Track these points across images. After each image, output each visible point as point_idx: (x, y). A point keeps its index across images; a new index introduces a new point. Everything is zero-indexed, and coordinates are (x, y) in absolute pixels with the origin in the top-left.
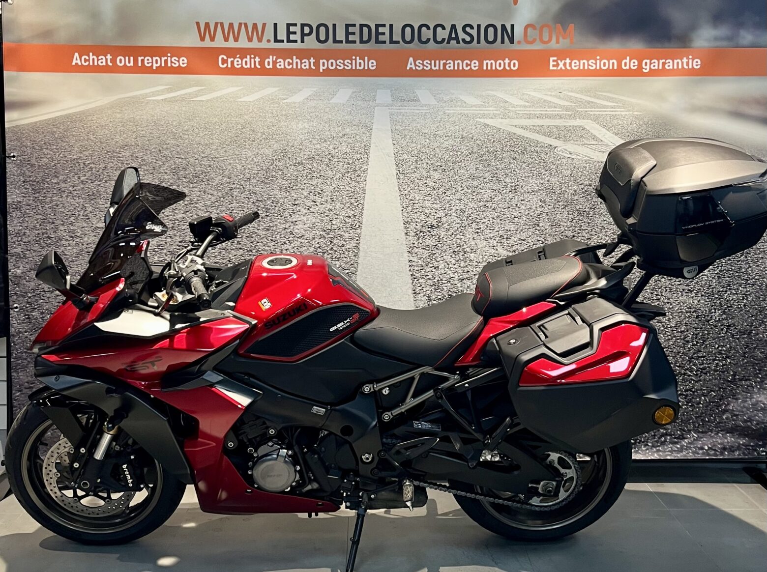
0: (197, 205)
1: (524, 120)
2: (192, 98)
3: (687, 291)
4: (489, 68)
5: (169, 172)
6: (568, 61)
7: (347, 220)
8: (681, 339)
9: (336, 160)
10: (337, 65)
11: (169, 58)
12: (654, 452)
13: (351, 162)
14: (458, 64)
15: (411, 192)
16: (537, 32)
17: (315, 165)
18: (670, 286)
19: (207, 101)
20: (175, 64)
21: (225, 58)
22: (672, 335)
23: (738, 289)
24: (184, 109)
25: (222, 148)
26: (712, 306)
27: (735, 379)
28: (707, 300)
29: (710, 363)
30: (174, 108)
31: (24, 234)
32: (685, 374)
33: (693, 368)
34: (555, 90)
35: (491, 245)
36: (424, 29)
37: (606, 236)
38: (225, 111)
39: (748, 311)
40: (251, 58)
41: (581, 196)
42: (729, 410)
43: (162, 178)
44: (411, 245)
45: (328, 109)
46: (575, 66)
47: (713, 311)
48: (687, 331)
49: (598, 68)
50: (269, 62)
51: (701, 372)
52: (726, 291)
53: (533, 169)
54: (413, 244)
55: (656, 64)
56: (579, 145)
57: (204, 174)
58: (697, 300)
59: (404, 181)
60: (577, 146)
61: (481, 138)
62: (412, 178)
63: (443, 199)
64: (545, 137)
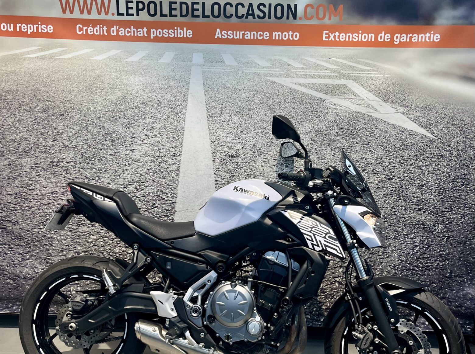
0: (62, 136)
1: (302, 79)
2: (57, 57)
3: (417, 210)
4: (277, 38)
5: (41, 111)
6: (337, 34)
7: (171, 150)
8: (411, 244)
9: (163, 105)
10: (163, 33)
11: (40, 26)
13: (174, 107)
14: (254, 34)
15: (218, 130)
16: (314, 11)
17: (147, 109)
18: (405, 205)
19: (69, 59)
20: (44, 30)
21: (81, 27)
22: (404, 241)
24: (51, 64)
25: (80, 94)
26: (436, 221)
27: (452, 275)
28: (432, 217)
29: (432, 263)
30: (44, 64)
32: (413, 269)
33: (419, 266)
34: (326, 57)
35: (274, 170)
36: (228, 6)
38: (81, 67)
40: (100, 27)
41: (342, 137)
43: (37, 116)
44: (217, 169)
45: (157, 67)
46: (342, 38)
47: (437, 225)
48: (416, 238)
49: (360, 40)
50: (113, 31)
51: (426, 269)
53: (307, 116)
54: (219, 168)
55: (405, 38)
56: (342, 99)
57: (67, 114)
58: (424, 216)
59: (213, 122)
60: (340, 99)
61: (269, 92)
62: (218, 120)
63: (240, 136)
64: (317, 92)
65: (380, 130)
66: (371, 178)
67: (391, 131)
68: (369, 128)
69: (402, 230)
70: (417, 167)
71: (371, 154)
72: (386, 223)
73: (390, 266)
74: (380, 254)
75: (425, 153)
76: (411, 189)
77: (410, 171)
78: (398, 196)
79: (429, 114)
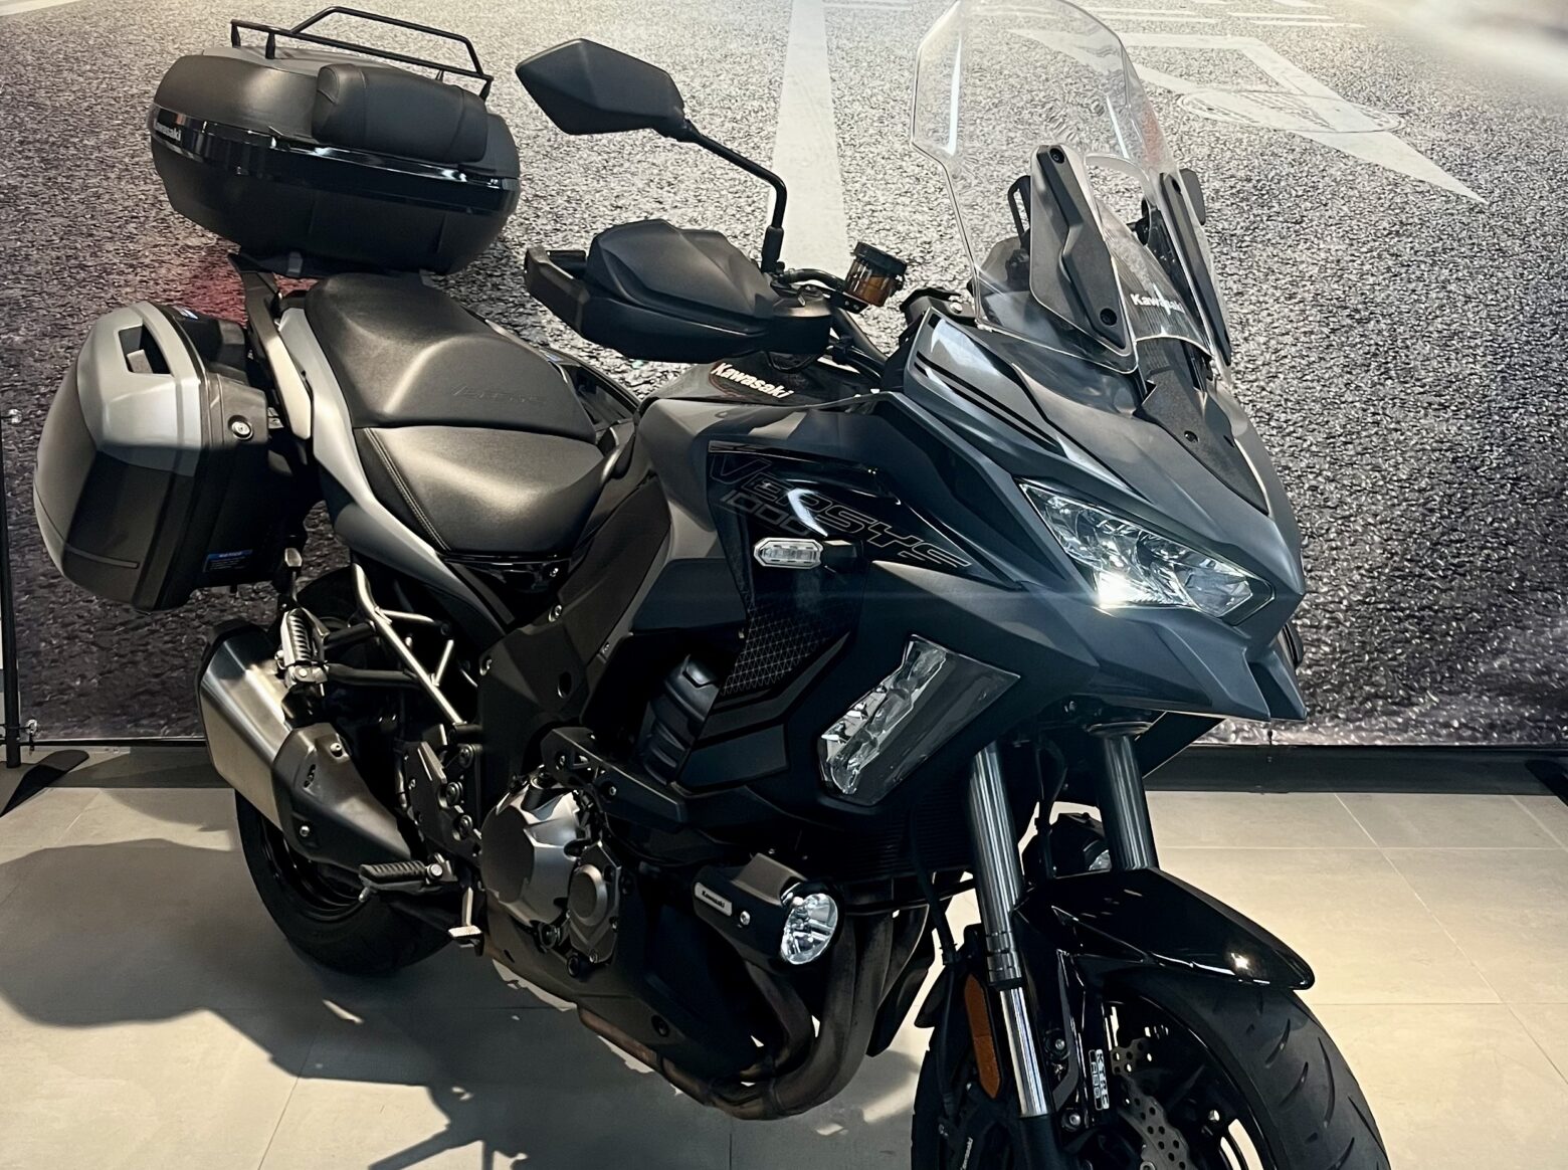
3: (1436, 406)
8: (1419, 505)
9: (707, 111)
12: (1351, 731)
13: (739, 117)
15: (869, 185)
18: (1402, 395)
22: (1401, 498)
23: (1541, 404)
26: (1486, 438)
27: (1523, 587)
28: (1477, 426)
29: (1473, 555)
31: (27, 257)
32: (1421, 576)
33: (1438, 564)
37: (1276, 288)
39: (1559, 450)
41: (1229, 202)
42: (1507, 649)
47: (1488, 448)
48: (1432, 489)
51: (1455, 572)
52: (1517, 408)
56: (1229, 92)
58: (1455, 425)
59: (854, 162)
60: (1225, 94)
61: (1020, 73)
62: (871, 155)
63: (936, 203)
64: (1155, 71)
65: (1335, 180)
66: (1310, 319)
67: (1364, 184)
68: (1304, 174)
69: (1396, 466)
70: (1434, 285)
71: (1308, 249)
72: (1350, 446)
73: (1359, 568)
74: (1332, 536)
75: (1455, 245)
76: (1417, 347)
77: (1416, 297)
78: (1383, 370)
79: (1466, 133)
